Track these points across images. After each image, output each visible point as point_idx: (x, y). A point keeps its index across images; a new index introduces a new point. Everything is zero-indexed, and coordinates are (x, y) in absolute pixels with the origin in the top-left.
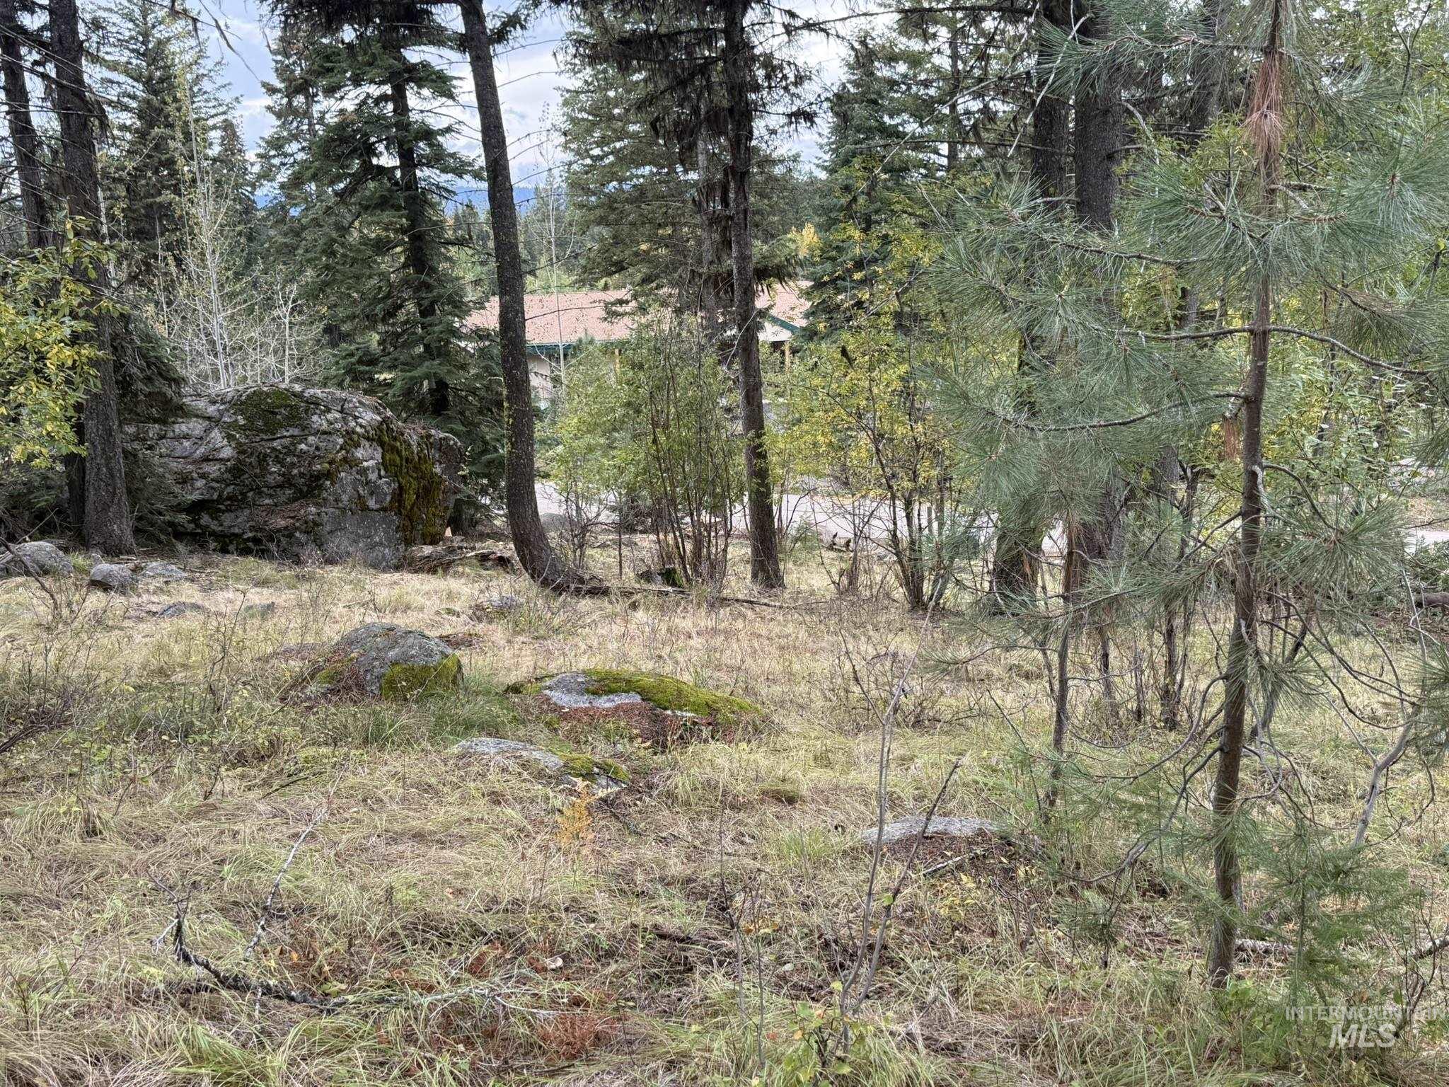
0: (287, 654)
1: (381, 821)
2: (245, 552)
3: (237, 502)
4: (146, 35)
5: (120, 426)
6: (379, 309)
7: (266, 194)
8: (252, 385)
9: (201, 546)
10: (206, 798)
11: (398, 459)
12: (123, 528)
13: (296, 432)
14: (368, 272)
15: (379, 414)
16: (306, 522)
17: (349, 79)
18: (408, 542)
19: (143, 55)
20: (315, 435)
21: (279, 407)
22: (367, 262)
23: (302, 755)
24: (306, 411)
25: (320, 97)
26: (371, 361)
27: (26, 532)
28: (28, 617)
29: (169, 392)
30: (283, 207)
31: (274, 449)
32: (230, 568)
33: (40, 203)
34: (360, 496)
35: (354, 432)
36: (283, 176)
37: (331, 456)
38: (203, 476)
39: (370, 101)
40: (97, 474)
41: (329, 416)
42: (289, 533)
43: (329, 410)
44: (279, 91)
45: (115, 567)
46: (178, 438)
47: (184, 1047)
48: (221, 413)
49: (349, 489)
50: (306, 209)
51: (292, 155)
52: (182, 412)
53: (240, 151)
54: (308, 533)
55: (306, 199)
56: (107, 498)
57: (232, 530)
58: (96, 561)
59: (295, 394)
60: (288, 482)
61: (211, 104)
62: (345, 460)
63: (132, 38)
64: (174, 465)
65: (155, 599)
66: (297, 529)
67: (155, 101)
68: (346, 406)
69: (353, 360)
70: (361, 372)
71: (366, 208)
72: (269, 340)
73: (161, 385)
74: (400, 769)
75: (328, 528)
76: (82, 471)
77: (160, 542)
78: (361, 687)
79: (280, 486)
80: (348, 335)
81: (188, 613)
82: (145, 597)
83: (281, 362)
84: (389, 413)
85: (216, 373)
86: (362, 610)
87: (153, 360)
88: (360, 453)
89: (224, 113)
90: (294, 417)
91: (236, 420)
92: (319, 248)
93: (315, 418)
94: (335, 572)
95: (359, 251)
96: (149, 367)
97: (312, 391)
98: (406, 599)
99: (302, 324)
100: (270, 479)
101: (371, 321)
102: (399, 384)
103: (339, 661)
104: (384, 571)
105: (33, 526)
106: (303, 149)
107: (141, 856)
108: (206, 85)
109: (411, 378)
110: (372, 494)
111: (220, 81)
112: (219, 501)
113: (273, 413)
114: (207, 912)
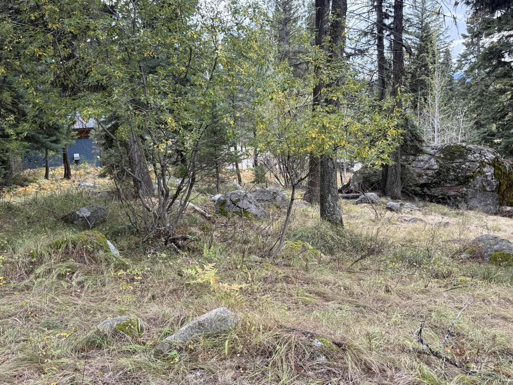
0: (454, 241)
1: (490, 309)
2: (439, 202)
3: (437, 184)
4: (422, 22)
5: (401, 156)
6: (498, 115)
7: (459, 74)
8: (447, 143)
9: (424, 199)
10: (425, 287)
11: (500, 173)
12: (398, 191)
13: (462, 160)
14: (495, 101)
15: (495, 155)
16: (462, 194)
17: (496, 30)
18: (501, 205)
19: (421, 29)
20: (469, 162)
21: (457, 151)
22: (496, 98)
23: (459, 279)
24: (466, 153)
25: (483, 38)
26: (493, 135)
27: (368, 189)
28: (367, 217)
29: (418, 145)
30: (464, 79)
31: (453, 166)
32: (433, 208)
33: (384, 82)
34: (483, 186)
35: (484, 162)
36: (466, 68)
37: (474, 170)
38: (426, 175)
39: (504, 37)
40: (392, 172)
41: (475, 155)
42: (455, 197)
43: (475, 153)
44: (468, 37)
45: (395, 204)
46: (419, 161)
47: (419, 371)
48: (435, 153)
49: (480, 182)
50: (473, 79)
51: (470, 60)
52: (422, 152)
53: (450, 59)
54: (462, 198)
55: (473, 76)
56: (394, 181)
57: (434, 194)
58: (389, 201)
59: (463, 147)
60: (457, 178)
61: (442, 44)
62: (479, 172)
63: (417, 23)
64: (417, 170)
65: (407, 215)
66: (458, 196)
67: (423, 44)
68: (482, 152)
69: (486, 134)
70: (488, 139)
71: (497, 78)
72: (454, 127)
73: (416, 143)
74: (497, 291)
75: (470, 197)
76: (387, 171)
77: (409, 196)
78: (483, 258)
79: (453, 180)
80: (484, 125)
81: (418, 222)
82: (404, 215)
83: (458, 135)
84: (498, 155)
85: (434, 138)
86: (482, 229)
87: (414, 134)
88: (485, 170)
89: (447, 46)
90: (461, 155)
91: (440, 156)
92: (477, 94)
93: (469, 156)
94: (472, 213)
95: (493, 94)
96: (412, 136)
97: (469, 146)
98: (499, 226)
99: (467, 121)
100: (450, 177)
101: (495, 119)
102: (503, 144)
103: (475, 247)
104: (490, 215)
105: (370, 187)
106: (475, 57)
107: (404, 303)
108: (441, 37)
109: (509, 142)
110: (488, 185)
111: (446, 35)
112: (431, 184)
113: (453, 153)
114: (426, 327)
